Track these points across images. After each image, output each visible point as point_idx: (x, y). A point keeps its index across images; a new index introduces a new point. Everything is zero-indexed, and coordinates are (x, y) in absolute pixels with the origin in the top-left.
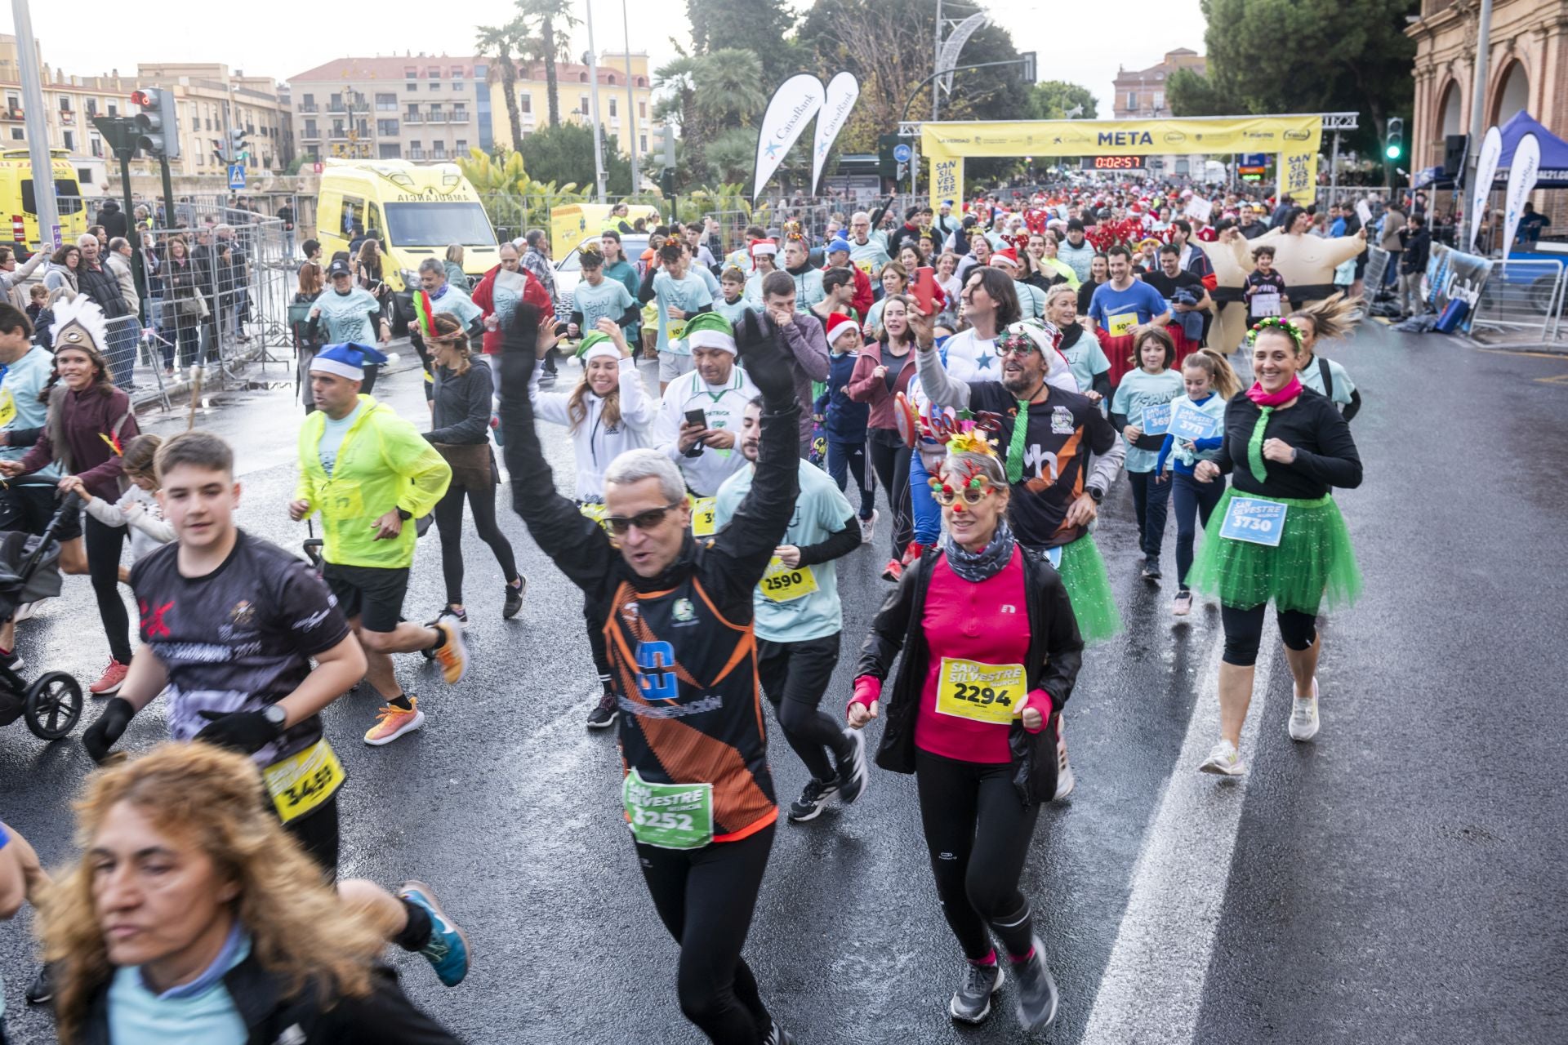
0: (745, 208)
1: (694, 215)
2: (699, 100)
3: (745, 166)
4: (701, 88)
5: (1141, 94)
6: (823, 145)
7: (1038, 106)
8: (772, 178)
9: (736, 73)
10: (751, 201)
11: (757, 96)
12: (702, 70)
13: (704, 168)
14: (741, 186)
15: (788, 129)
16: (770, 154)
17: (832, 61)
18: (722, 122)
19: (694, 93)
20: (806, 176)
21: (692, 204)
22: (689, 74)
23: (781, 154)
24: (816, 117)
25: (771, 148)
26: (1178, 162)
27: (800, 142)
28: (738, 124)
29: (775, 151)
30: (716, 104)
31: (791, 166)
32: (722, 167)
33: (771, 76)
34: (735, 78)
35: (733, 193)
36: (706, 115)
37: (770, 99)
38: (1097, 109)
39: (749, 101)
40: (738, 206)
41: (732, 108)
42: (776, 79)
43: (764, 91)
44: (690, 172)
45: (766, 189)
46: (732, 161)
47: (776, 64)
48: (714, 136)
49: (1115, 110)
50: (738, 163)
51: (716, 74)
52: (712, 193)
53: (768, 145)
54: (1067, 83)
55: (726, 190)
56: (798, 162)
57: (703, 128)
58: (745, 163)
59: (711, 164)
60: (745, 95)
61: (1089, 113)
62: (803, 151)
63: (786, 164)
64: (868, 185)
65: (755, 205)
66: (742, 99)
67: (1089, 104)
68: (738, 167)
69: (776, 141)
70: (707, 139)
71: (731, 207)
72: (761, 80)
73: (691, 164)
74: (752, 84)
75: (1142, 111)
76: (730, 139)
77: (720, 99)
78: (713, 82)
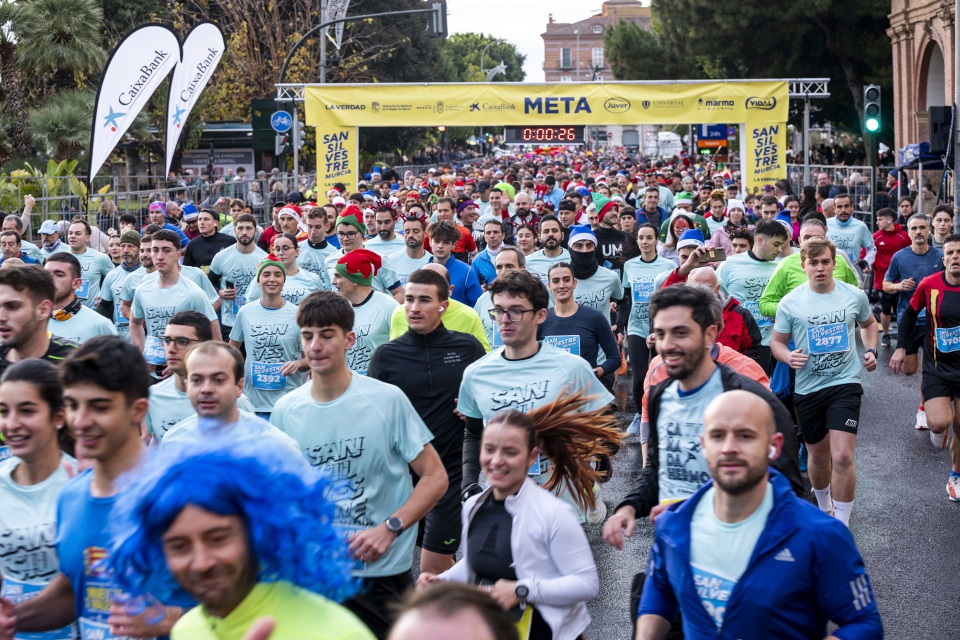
0: (80, 191)
1: (14, 200)
2: (22, 56)
3: (80, 138)
4: (23, 41)
5: (577, 50)
6: (179, 112)
7: (451, 63)
8: (114, 152)
9: (68, 23)
10: (87, 182)
11: (96, 51)
12: (26, 18)
13: (28, 140)
14: (75, 163)
15: (134, 93)
16: (111, 125)
17: (192, 8)
18: (50, 83)
19: (15, 47)
20: (159, 149)
21: (11, 187)
22: (9, 23)
23: (124, 124)
24: (170, 76)
25: (112, 117)
26: (624, 132)
27: (150, 106)
28: (72, 85)
29: (117, 120)
30: (43, 61)
31: (139, 137)
32: (50, 139)
33: (114, 26)
34: (67, 29)
35: (64, 173)
36: (30, 73)
37: (112, 54)
38: (524, 68)
39: (86, 56)
40: (71, 188)
41: (64, 66)
42: (120, 30)
43: (105, 45)
44: (10, 146)
45: (108, 167)
46: (64, 131)
47: (120, 11)
48: (40, 101)
49: (545, 69)
50: (71, 134)
51: (43, 24)
52: (37, 172)
53: (108, 114)
54: (486, 36)
55: (55, 168)
56: (149, 132)
57: (27, 91)
58: (80, 135)
59: (37, 136)
60: (80, 50)
61: (514, 72)
62: (154, 118)
63: (133, 134)
64: (238, 161)
65: (93, 188)
66: (77, 54)
67: (514, 62)
68: (71, 139)
69: (118, 109)
70: (32, 104)
71: (62, 190)
72: (101, 31)
73: (10, 135)
74: (89, 36)
75: (578, 71)
76: (60, 105)
77: (48, 54)
78: (40, 34)
